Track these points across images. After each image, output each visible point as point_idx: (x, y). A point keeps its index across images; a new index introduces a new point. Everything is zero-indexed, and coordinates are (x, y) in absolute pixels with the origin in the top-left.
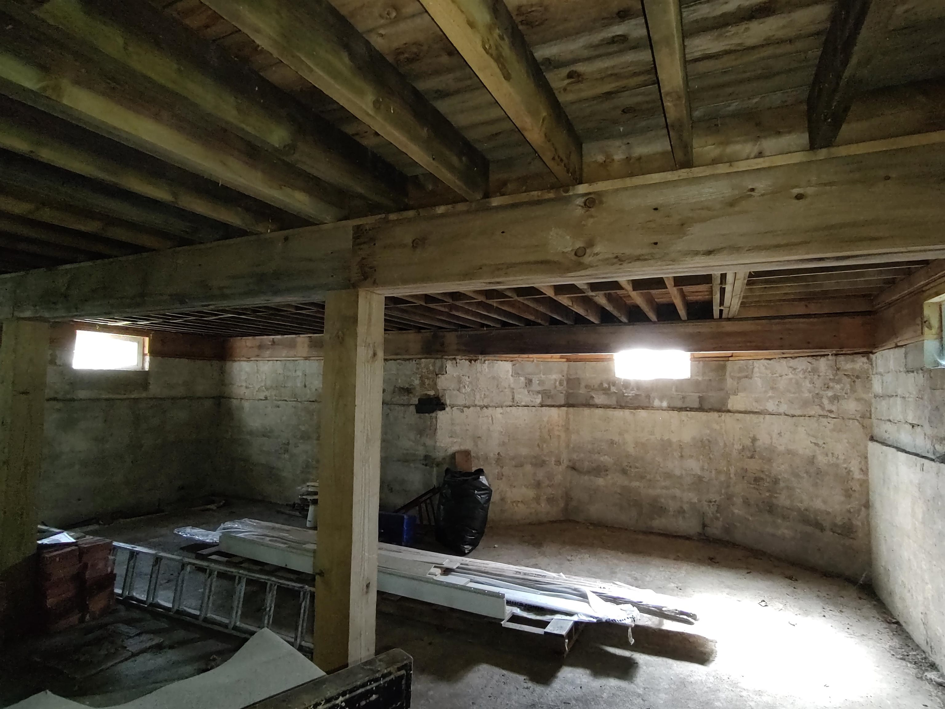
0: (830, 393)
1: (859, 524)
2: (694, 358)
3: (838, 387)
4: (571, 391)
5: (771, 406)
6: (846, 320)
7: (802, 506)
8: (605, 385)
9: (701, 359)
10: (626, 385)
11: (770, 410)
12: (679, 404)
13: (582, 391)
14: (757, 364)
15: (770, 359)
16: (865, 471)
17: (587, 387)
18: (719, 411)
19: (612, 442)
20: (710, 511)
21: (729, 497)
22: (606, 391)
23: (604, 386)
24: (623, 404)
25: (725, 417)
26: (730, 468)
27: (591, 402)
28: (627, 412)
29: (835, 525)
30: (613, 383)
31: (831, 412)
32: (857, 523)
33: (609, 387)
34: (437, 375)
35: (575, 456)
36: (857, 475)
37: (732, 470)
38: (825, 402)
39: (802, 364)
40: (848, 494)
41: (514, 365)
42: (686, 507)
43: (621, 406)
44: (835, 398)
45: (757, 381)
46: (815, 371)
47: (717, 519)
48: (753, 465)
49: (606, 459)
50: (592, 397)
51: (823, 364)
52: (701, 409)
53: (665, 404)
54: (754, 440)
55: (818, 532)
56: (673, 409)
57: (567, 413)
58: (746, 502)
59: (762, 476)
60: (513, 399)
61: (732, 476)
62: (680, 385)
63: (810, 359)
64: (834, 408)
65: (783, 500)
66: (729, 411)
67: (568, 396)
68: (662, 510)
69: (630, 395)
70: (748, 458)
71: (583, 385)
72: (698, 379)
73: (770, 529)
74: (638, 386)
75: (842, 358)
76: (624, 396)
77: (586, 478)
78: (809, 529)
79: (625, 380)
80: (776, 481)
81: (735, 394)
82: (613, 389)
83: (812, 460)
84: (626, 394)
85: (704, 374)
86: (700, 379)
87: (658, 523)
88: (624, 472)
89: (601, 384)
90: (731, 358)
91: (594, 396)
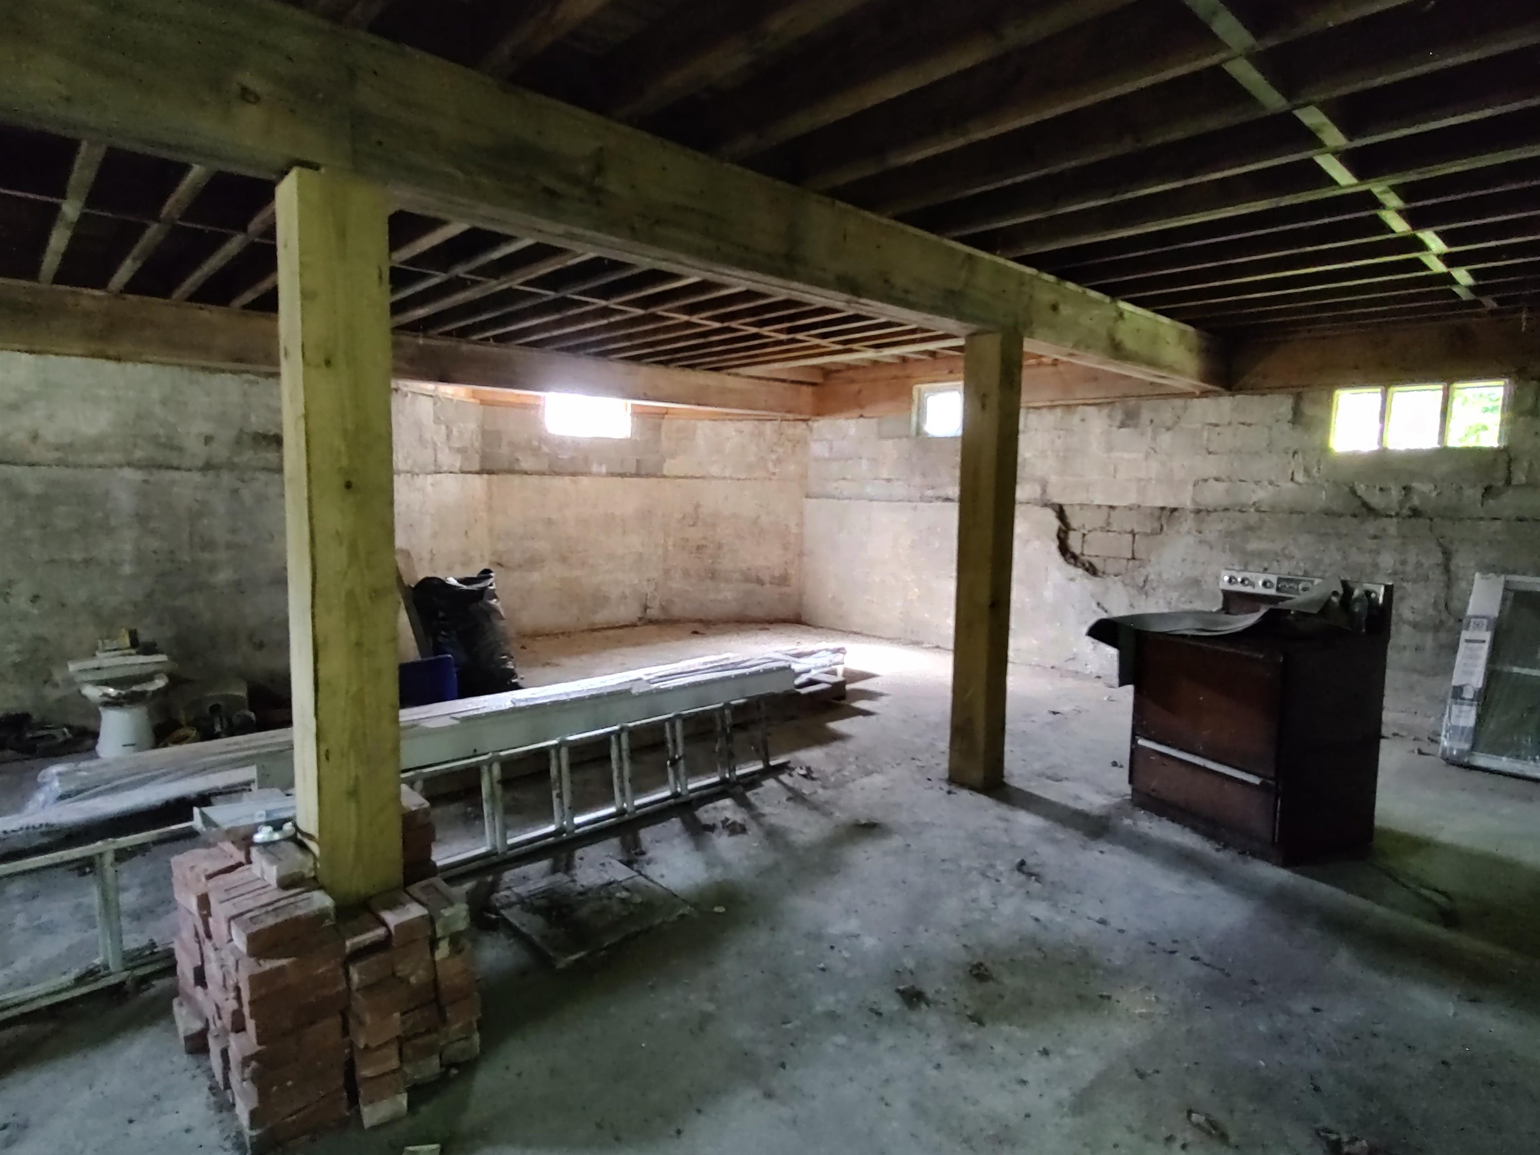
0: (774, 457)
1: (793, 572)
2: (634, 413)
3: (780, 450)
4: (488, 450)
5: (715, 470)
6: (804, 388)
7: (744, 566)
8: (535, 443)
9: (639, 415)
10: (561, 443)
11: (714, 474)
12: (618, 470)
13: (504, 450)
14: (700, 424)
15: (715, 420)
16: (800, 525)
17: (511, 444)
18: (655, 476)
19: (550, 522)
20: (649, 589)
21: (667, 572)
22: (535, 452)
23: (533, 444)
24: (557, 469)
25: (666, 484)
26: (667, 539)
27: (517, 468)
28: (567, 479)
29: (774, 577)
30: (545, 439)
31: (774, 474)
32: (791, 571)
33: (540, 445)
35: (501, 546)
36: (794, 530)
37: (670, 542)
38: (770, 466)
39: (748, 426)
40: (785, 547)
41: (435, 404)
42: (627, 592)
43: (555, 471)
44: (778, 461)
45: (700, 441)
46: (761, 434)
47: (654, 598)
48: (695, 535)
49: (542, 546)
50: (517, 460)
51: (768, 427)
52: (638, 475)
53: (604, 469)
54: (697, 506)
55: (758, 587)
56: (612, 474)
57: (489, 485)
58: (686, 574)
59: (704, 542)
60: (436, 460)
61: (670, 548)
62: (617, 445)
63: (756, 423)
64: (777, 471)
65: (726, 564)
66: (664, 477)
67: (484, 458)
68: (600, 599)
69: (565, 456)
70: (690, 526)
71: (505, 441)
72: (637, 439)
73: (711, 596)
74: (576, 444)
75: (785, 423)
76: (558, 458)
77: (516, 574)
78: (750, 586)
79: (560, 436)
80: (720, 546)
81: (673, 456)
82: (545, 449)
83: (756, 521)
84: (560, 456)
85: (643, 433)
86: (639, 438)
87: (602, 617)
88: (564, 560)
89: (530, 440)
90: (666, 416)
91: (520, 458)
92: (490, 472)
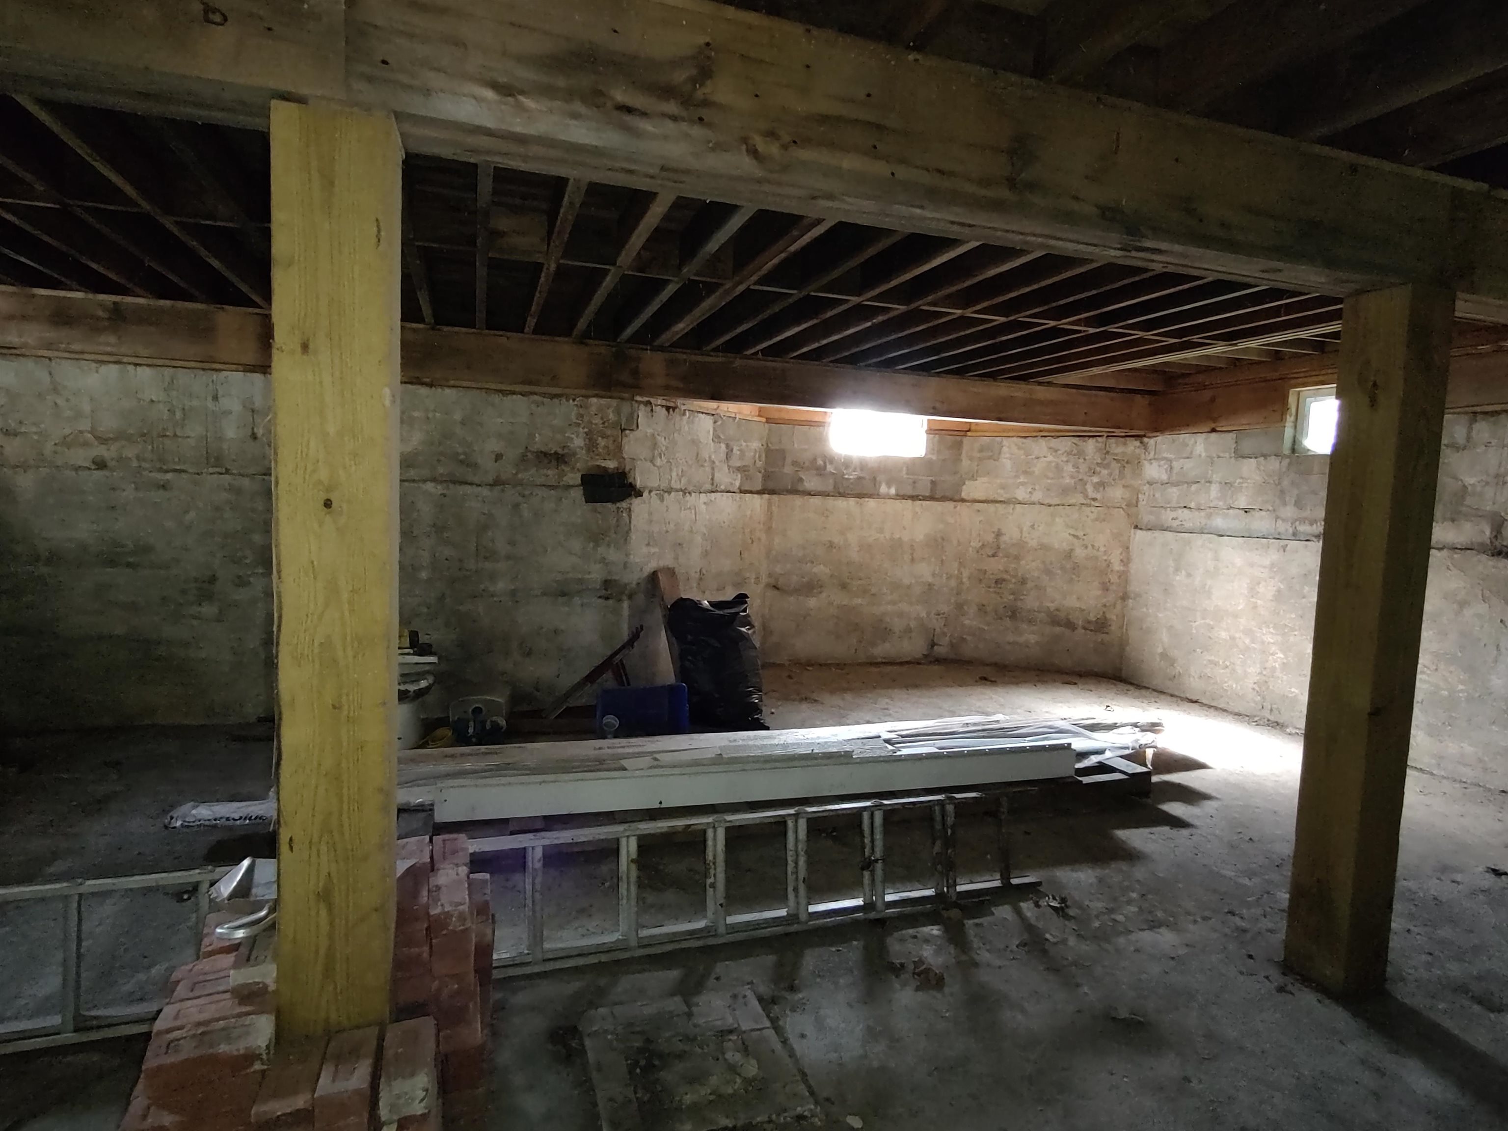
0: (1095, 479)
1: (1114, 618)
2: (931, 430)
3: (1105, 472)
4: (771, 470)
5: (1021, 494)
6: (1138, 397)
7: (1052, 606)
8: (820, 462)
9: (937, 432)
10: (847, 463)
11: (1020, 498)
12: (909, 491)
13: (788, 469)
14: (1006, 442)
15: (1025, 437)
16: (1126, 561)
17: (795, 463)
18: (951, 499)
19: (831, 545)
20: (937, 624)
21: (960, 606)
22: (820, 471)
23: (818, 463)
24: (841, 490)
25: (962, 508)
26: (962, 570)
27: (801, 489)
28: (852, 501)
29: (1089, 622)
30: (830, 459)
31: (1094, 499)
32: (1112, 616)
33: (825, 466)
34: (623, 430)
35: (778, 569)
36: (1117, 567)
37: (966, 574)
38: (1090, 489)
39: (1065, 444)
40: (1105, 588)
41: (715, 422)
42: (913, 624)
43: (840, 493)
44: (1102, 485)
45: (1006, 463)
46: (1081, 454)
47: (945, 634)
48: (995, 566)
49: (821, 570)
50: (801, 480)
51: (1090, 446)
52: (932, 498)
53: (893, 491)
54: (999, 534)
55: (1068, 632)
56: (904, 497)
57: (770, 504)
58: (982, 609)
59: (1006, 576)
60: (712, 479)
61: (964, 580)
62: (913, 465)
63: (1076, 440)
64: (1098, 496)
65: (1030, 602)
66: (963, 500)
67: (767, 477)
68: (883, 631)
69: (851, 477)
70: (989, 556)
71: (789, 460)
72: (932, 459)
73: (1011, 638)
74: (863, 465)
75: (1113, 440)
76: (844, 478)
77: (792, 599)
78: (1058, 630)
79: (846, 456)
80: (1023, 581)
81: (973, 478)
82: (830, 468)
83: (1069, 555)
84: (846, 477)
85: (939, 452)
86: (934, 458)
87: (882, 650)
88: (844, 586)
89: (815, 459)
90: (969, 434)
91: (804, 478)
92: (772, 492)
